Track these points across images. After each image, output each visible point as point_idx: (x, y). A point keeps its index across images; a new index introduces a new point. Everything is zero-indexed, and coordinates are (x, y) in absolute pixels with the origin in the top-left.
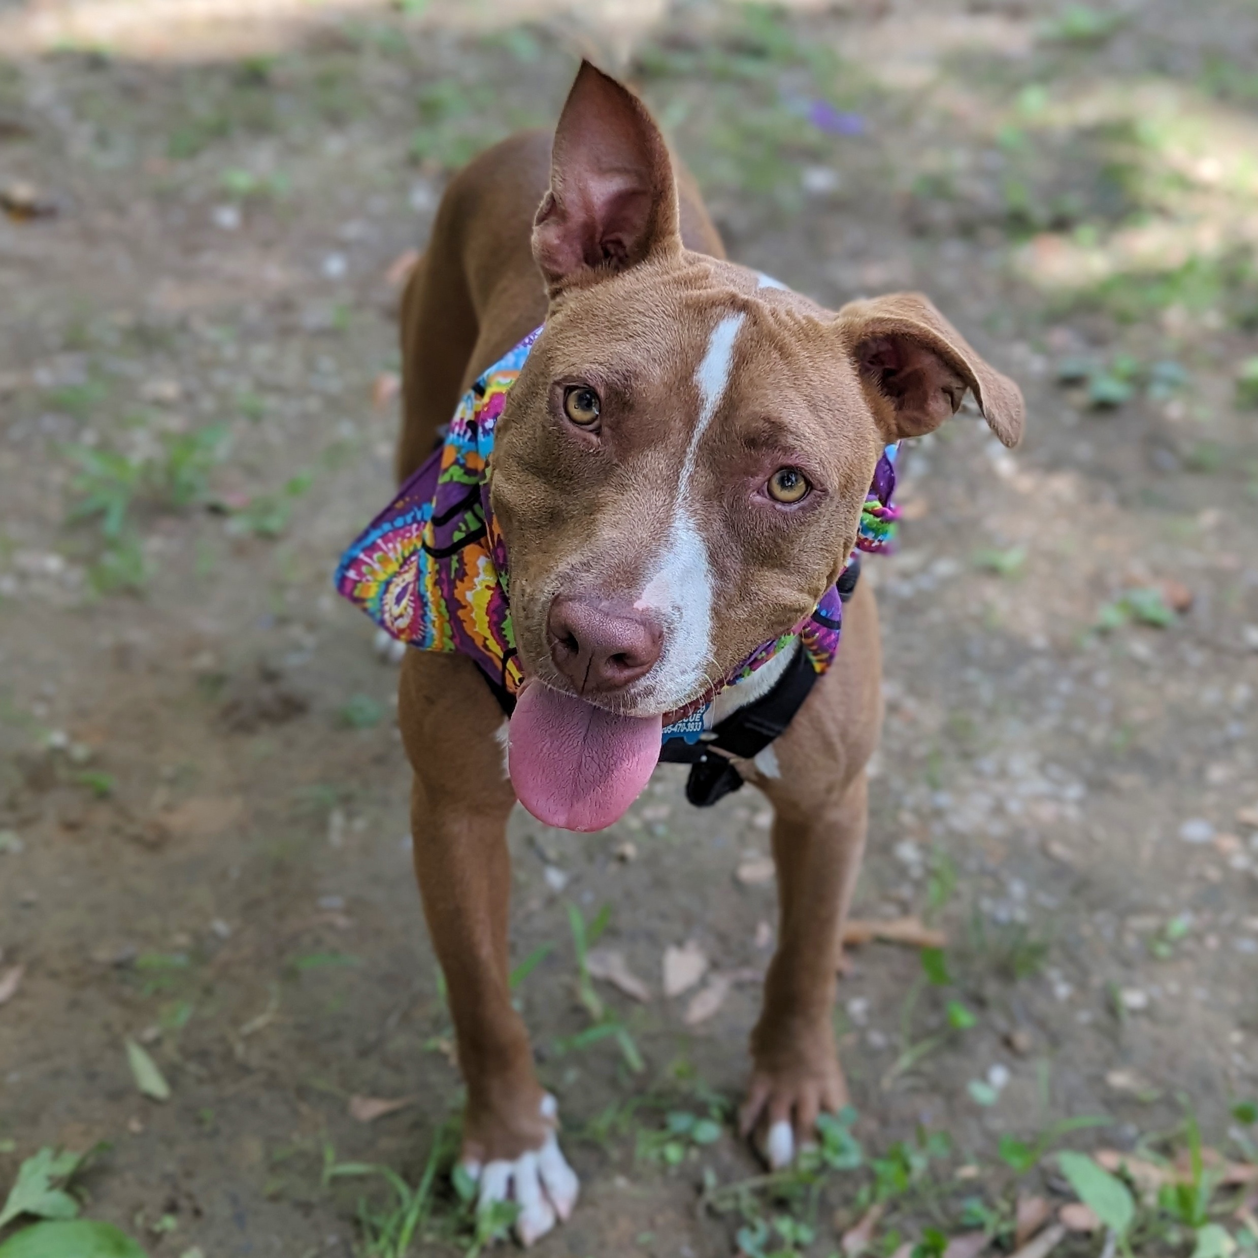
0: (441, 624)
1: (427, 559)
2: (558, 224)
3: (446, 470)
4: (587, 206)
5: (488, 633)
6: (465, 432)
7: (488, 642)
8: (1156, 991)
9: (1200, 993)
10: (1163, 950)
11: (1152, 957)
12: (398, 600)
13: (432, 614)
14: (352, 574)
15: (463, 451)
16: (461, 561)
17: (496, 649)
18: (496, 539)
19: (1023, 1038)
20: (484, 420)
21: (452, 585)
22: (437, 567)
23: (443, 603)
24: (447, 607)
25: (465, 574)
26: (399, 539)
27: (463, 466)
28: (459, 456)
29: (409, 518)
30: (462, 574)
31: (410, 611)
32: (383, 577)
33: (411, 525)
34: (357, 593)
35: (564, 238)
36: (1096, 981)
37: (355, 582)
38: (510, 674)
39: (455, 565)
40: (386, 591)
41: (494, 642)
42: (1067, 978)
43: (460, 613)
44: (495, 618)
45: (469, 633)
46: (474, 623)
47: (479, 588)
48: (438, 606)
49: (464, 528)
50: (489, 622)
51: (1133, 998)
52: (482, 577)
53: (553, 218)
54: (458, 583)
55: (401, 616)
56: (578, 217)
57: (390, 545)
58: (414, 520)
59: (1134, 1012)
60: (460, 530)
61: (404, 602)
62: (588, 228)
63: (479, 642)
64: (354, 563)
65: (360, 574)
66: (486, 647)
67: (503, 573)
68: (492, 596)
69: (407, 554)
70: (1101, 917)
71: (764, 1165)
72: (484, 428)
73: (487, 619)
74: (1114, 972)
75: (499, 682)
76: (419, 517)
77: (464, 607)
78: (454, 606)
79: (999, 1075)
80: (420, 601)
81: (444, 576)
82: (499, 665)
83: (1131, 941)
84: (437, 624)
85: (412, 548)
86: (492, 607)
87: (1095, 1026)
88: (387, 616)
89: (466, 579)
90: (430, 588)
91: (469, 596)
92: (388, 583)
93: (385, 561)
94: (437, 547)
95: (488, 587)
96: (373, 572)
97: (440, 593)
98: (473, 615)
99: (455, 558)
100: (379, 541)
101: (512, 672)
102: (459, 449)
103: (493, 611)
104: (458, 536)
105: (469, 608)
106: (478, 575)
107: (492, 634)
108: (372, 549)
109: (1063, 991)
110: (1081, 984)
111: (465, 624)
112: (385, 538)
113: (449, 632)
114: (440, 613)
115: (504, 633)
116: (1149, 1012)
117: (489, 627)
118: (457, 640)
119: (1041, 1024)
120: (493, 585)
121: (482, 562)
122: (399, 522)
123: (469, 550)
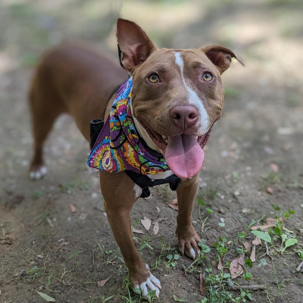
0: (122, 164)
1: (113, 151)
2: (127, 59)
3: (113, 128)
4: (132, 52)
5: (135, 162)
6: (114, 118)
7: (135, 164)
8: (239, 190)
9: (247, 187)
10: (235, 181)
11: (234, 183)
12: (107, 163)
13: (119, 163)
14: (91, 162)
15: (115, 122)
16: (124, 148)
17: (138, 165)
18: (131, 139)
19: (222, 210)
20: (119, 113)
21: (123, 154)
22: (117, 151)
23: (121, 159)
24: (122, 160)
25: (126, 150)
26: (100, 150)
27: (116, 126)
28: (114, 124)
29: (101, 144)
30: (125, 150)
31: (112, 164)
32: (99, 160)
33: (102, 146)
34: (94, 166)
35: (129, 61)
36: (228, 193)
37: (93, 163)
38: (143, 170)
39: (122, 149)
40: (101, 163)
41: (137, 164)
42: (222, 194)
43: (127, 160)
44: (136, 158)
45: (130, 164)
46: (131, 161)
47: (130, 152)
48: (120, 160)
49: (122, 140)
50: (135, 159)
51: (237, 193)
52: (130, 149)
53: (125, 58)
54: (124, 153)
55: (109, 166)
56: (130, 55)
57: (98, 152)
58: (102, 144)
59: (239, 196)
60: (121, 140)
61: (109, 163)
62: (133, 57)
63: (133, 165)
64: (91, 159)
65: (93, 161)
66: (135, 166)
67: (135, 147)
68: (134, 153)
69: (103, 153)
70: (219, 179)
71: (192, 259)
72: (120, 115)
73: (134, 159)
74: (230, 189)
75: (140, 173)
76: (103, 143)
77: (128, 158)
78: (124, 159)
79: (222, 220)
80: (114, 161)
81: (120, 153)
82: (139, 169)
83: (229, 182)
84: (120, 165)
85: (104, 151)
86: (135, 156)
87: (232, 202)
88: (104, 168)
89: (126, 151)
90: (116, 157)
91: (128, 155)
92: (101, 161)
93: (98, 156)
94: (116, 147)
95: (132, 151)
96: (96, 159)
97: (120, 157)
98: (130, 159)
99: (122, 147)
100: (96, 152)
101: (143, 169)
102: (114, 122)
103: (136, 156)
104: (121, 142)
105: (129, 158)
106: (129, 149)
107: (136, 162)
108: (95, 154)
109: (223, 197)
110: (225, 194)
111: (128, 162)
112: (97, 151)
113: (124, 165)
114: (121, 162)
115: (140, 160)
116: (241, 195)
117: (135, 160)
118: (126, 167)
119: (223, 206)
120: (133, 150)
121: (129, 146)
122: (99, 146)
123: (125, 144)
